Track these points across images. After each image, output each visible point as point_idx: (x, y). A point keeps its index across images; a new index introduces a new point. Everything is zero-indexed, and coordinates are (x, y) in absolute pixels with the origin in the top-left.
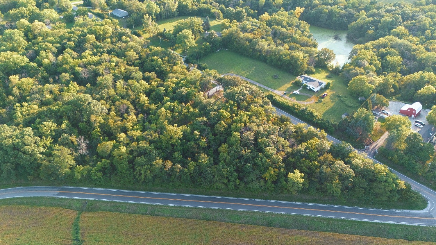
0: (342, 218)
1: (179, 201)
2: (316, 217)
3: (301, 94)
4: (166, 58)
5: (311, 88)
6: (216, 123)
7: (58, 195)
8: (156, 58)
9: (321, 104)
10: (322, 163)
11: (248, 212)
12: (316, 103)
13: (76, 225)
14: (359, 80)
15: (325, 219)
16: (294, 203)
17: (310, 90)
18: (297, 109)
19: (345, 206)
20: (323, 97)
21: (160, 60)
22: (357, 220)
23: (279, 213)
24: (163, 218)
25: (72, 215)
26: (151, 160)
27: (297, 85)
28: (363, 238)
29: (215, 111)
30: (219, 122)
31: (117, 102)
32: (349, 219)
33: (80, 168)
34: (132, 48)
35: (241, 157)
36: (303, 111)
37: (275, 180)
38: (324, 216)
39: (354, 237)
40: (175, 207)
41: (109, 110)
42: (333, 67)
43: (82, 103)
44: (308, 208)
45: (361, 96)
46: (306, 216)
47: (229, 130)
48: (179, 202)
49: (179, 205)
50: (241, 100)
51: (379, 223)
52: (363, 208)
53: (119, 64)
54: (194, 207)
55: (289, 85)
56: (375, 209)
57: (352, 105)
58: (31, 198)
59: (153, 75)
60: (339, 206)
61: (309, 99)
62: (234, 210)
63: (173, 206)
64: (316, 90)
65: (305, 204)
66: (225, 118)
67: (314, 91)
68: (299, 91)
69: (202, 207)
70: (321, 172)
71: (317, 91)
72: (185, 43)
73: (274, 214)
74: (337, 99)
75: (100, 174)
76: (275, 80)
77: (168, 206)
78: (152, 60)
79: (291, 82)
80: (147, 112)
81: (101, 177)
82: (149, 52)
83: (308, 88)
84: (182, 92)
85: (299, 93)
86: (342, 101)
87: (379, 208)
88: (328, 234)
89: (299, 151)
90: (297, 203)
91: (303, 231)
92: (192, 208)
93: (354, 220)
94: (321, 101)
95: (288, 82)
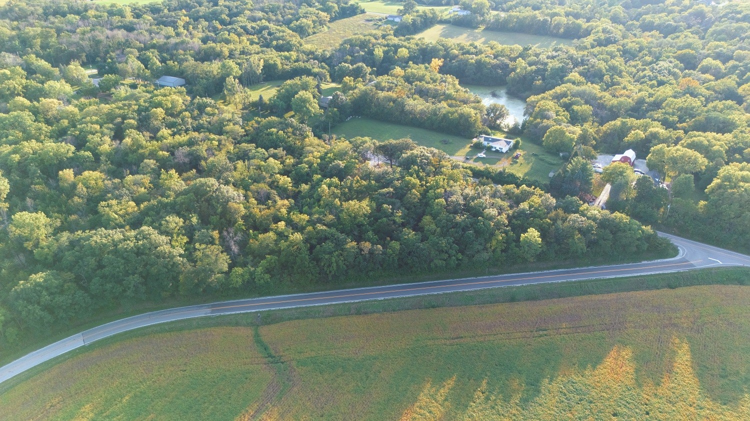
2: (564, 282)
3: (488, 157)
4: (290, 130)
5: (498, 148)
6: (406, 194)
8: (274, 130)
9: (518, 165)
10: (554, 220)
12: (511, 164)
13: (259, 342)
14: (557, 131)
15: (575, 282)
16: (532, 273)
17: (497, 151)
18: (493, 172)
19: (591, 267)
20: (517, 157)
21: (281, 132)
23: (519, 285)
24: (376, 315)
25: (245, 331)
27: (478, 147)
28: (623, 295)
29: (398, 180)
30: (409, 192)
31: (252, 187)
32: (602, 277)
33: (239, 270)
34: (229, 121)
36: (500, 173)
37: (504, 248)
38: (573, 280)
39: (613, 296)
40: (385, 300)
45: (562, 152)
46: (552, 284)
47: (424, 201)
48: (389, 294)
49: (390, 297)
50: (425, 164)
51: (635, 277)
52: (612, 265)
53: (223, 142)
55: (467, 149)
56: (625, 265)
57: (555, 162)
59: (280, 151)
60: (585, 268)
61: (500, 162)
62: (463, 291)
63: (383, 299)
64: (504, 150)
65: (546, 271)
66: (414, 186)
67: (502, 153)
68: (484, 154)
70: (557, 229)
71: (507, 152)
72: (308, 109)
73: (514, 287)
74: (533, 159)
75: (267, 276)
76: (446, 145)
77: (375, 301)
78: (271, 134)
79: (469, 146)
80: (296, 196)
81: (269, 280)
82: (256, 125)
83: (494, 150)
84: (338, 165)
85: (485, 156)
86: (542, 160)
87: (629, 263)
88: (585, 297)
89: (523, 211)
90: (536, 272)
91: (555, 300)
92: (409, 297)
93: (608, 278)
94: (517, 162)
95: (464, 146)
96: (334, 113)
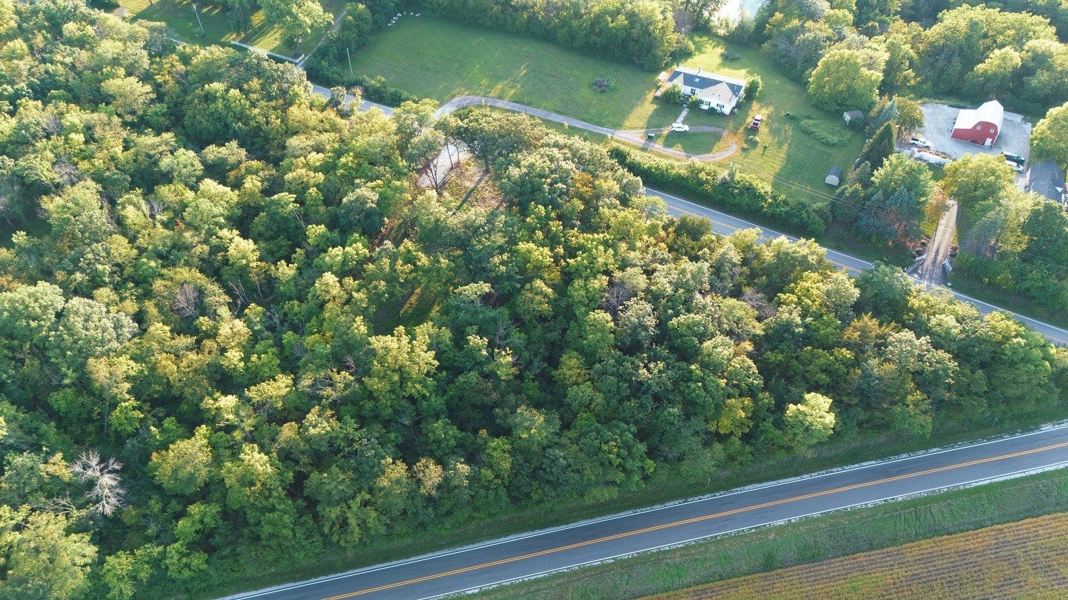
0: (944, 488)
1: (489, 570)
2: (879, 506)
3: (695, 129)
4: (255, 83)
5: (713, 105)
6: (519, 291)
8: (217, 86)
9: (759, 150)
10: (858, 348)
11: (701, 545)
12: (744, 150)
14: (841, 64)
15: (904, 505)
16: (806, 477)
17: (712, 112)
18: (707, 182)
19: (935, 451)
20: (754, 129)
21: (234, 92)
22: (980, 484)
23: (781, 522)
26: (365, 475)
27: (671, 102)
28: (1011, 530)
29: (501, 250)
30: (528, 286)
31: (158, 285)
32: (961, 485)
33: (120, 562)
34: (115, 62)
35: (639, 389)
36: (725, 184)
37: (747, 431)
38: (900, 498)
39: (987, 536)
40: (483, 594)
41: (139, 317)
42: (727, 26)
43: (33, 324)
44: (847, 485)
45: (848, 109)
46: (854, 512)
47: (563, 304)
48: (490, 574)
49: (494, 585)
50: (561, 194)
51: (1033, 477)
52: (979, 442)
53: (98, 132)
54: (541, 575)
55: (647, 108)
56: (1007, 438)
57: (835, 139)
59: (231, 151)
60: (920, 454)
61: (721, 144)
62: (659, 552)
63: (476, 591)
64: (727, 111)
65: (837, 471)
66: (539, 270)
67: (722, 115)
68: (684, 122)
69: (564, 569)
70: (867, 376)
71: (732, 112)
72: (295, 18)
73: (770, 530)
74: (788, 129)
75: (198, 560)
76: (603, 97)
78: (209, 98)
79: (650, 96)
80: (267, 292)
81: (205, 567)
82: (180, 67)
83: (705, 107)
84: (362, 201)
85: (686, 128)
86: (807, 133)
87: (1014, 433)
88: (927, 545)
89: (787, 327)
90: (815, 476)
91: (861, 557)
92: (537, 581)
93: (973, 485)
94: (754, 144)
95: (640, 98)
96: (359, 17)
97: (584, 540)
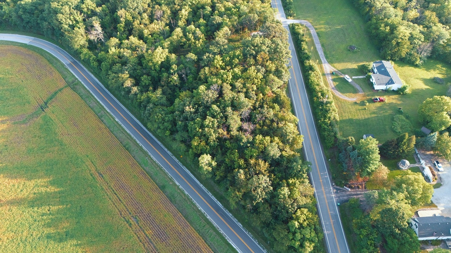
0: (222, 232)
2: (201, 212)
3: (352, 84)
7: (68, 65)
11: (157, 165)
13: (56, 93)
16: (201, 185)
19: (240, 225)
22: (232, 245)
23: (177, 184)
24: (103, 126)
25: (61, 84)
30: (205, 67)
32: (227, 238)
33: (85, 51)
36: (322, 103)
38: (208, 217)
40: (117, 122)
44: (204, 198)
49: (120, 123)
54: (128, 132)
55: (353, 66)
58: (54, 57)
60: (235, 220)
61: (352, 94)
62: (149, 156)
63: (117, 121)
65: (210, 194)
67: (374, 88)
68: (353, 79)
69: (132, 136)
70: (237, 174)
73: (173, 182)
74: (389, 112)
76: (345, 52)
77: (113, 118)
85: (351, 81)
86: (393, 119)
88: (196, 235)
90: (204, 188)
91: (179, 214)
92: (126, 132)
93: (230, 242)
94: (363, 105)
95: (356, 62)
97: (144, 136)
